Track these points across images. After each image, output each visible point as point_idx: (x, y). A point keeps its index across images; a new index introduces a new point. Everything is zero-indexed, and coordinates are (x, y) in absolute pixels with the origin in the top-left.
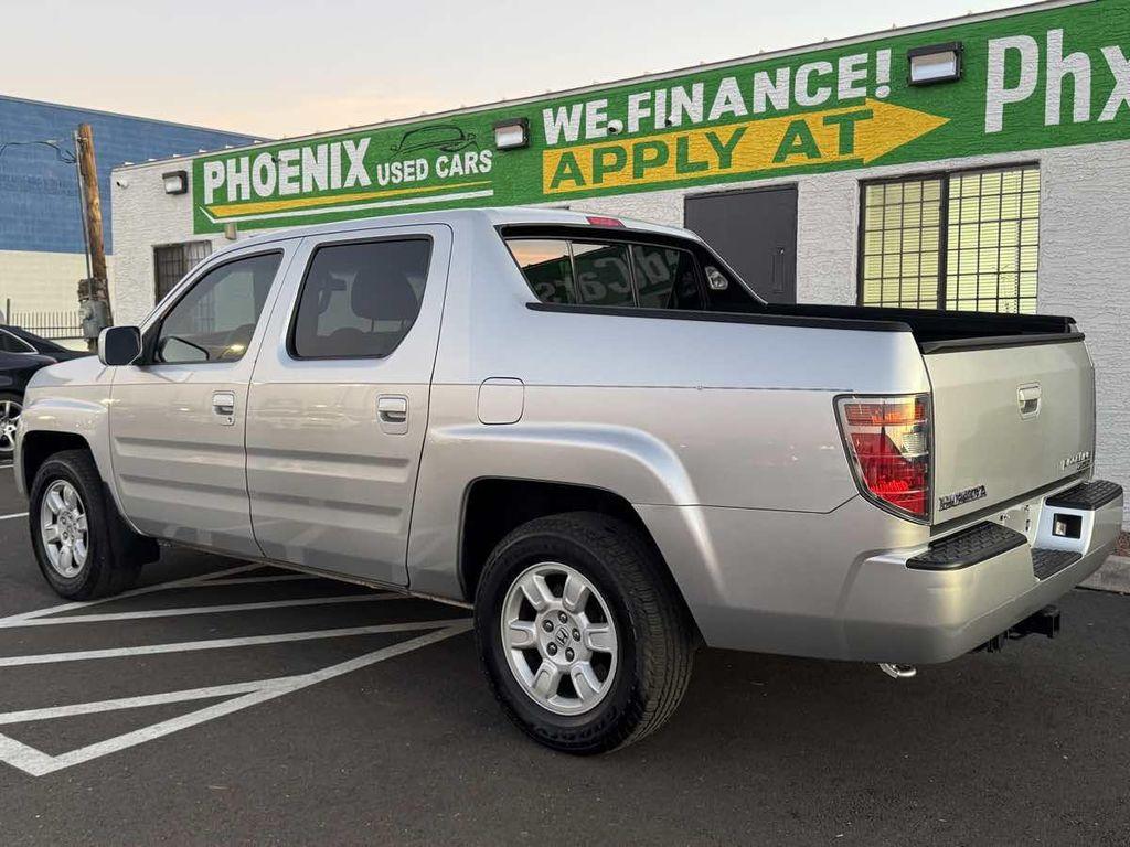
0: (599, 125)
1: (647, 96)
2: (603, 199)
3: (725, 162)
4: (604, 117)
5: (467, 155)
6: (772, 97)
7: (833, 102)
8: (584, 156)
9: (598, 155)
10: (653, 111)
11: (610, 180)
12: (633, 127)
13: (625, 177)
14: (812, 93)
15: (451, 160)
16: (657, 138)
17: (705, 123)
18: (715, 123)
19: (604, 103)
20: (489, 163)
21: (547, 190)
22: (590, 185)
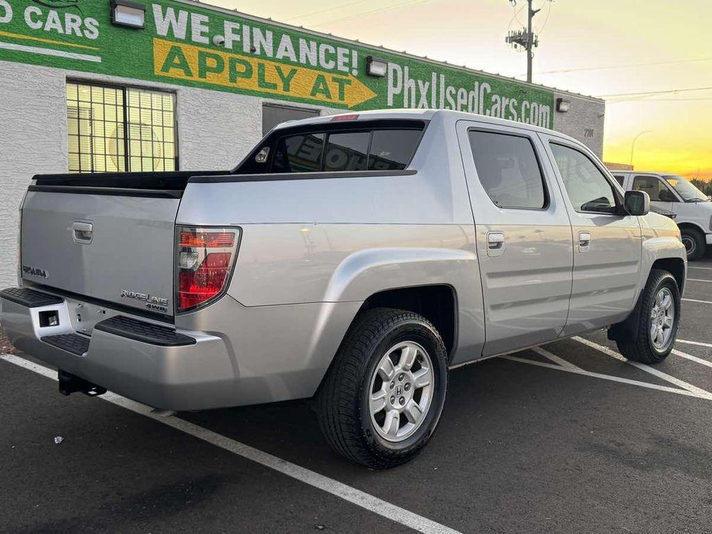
0: (203, 34)
1: (237, 26)
2: (208, 91)
3: (287, 88)
4: (206, 29)
5: (68, 17)
6: (309, 56)
7: (335, 70)
8: (191, 54)
9: (202, 56)
10: (242, 37)
11: (211, 78)
12: (229, 45)
13: (223, 78)
14: (327, 62)
15: (46, 14)
16: (244, 58)
17: (274, 59)
18: (279, 60)
19: (206, 19)
20: (96, 32)
21: (157, 72)
22: (196, 78)
